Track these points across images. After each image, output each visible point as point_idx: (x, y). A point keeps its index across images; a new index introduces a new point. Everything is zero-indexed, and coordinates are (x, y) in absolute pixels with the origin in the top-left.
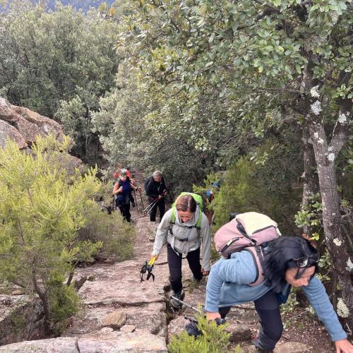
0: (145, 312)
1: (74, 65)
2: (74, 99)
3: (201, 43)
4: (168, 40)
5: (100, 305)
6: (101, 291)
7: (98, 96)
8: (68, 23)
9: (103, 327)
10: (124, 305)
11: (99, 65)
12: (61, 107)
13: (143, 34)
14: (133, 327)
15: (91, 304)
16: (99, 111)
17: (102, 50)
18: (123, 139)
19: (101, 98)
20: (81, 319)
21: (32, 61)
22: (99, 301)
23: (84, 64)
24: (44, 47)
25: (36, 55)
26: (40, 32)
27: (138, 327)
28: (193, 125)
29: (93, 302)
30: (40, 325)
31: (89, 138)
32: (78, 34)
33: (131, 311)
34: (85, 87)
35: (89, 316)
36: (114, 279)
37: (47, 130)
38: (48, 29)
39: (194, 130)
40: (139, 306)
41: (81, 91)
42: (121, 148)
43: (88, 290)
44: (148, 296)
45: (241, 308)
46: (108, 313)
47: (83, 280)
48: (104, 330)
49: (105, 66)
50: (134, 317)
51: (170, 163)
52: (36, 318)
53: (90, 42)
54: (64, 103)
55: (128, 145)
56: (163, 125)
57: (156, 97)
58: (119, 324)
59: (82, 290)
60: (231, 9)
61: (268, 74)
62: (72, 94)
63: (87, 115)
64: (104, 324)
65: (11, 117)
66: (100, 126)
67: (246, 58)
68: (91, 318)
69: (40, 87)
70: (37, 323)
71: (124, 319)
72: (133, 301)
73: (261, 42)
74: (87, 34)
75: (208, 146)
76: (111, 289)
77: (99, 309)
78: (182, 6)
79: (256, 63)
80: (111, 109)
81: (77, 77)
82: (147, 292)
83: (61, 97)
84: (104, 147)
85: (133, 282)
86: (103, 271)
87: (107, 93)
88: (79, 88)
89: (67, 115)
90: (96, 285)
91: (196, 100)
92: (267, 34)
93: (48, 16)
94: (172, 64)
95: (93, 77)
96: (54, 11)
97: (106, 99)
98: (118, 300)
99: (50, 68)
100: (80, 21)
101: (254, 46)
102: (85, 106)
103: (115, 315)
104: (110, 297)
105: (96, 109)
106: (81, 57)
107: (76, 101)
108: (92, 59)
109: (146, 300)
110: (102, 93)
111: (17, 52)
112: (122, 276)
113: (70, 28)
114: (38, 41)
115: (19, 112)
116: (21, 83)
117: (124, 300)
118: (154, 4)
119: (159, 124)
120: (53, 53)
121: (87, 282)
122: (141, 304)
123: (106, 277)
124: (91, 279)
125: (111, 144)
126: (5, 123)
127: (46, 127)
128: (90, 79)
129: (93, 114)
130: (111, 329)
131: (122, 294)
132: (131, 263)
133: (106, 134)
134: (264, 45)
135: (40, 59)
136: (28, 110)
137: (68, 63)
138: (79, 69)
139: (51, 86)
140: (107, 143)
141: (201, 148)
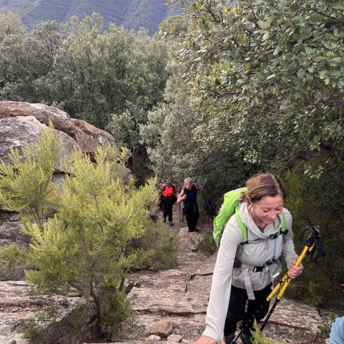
0: (191, 322)
1: (125, 81)
2: (124, 113)
3: (261, 57)
4: (229, 55)
5: (147, 312)
6: (147, 298)
7: (146, 110)
8: (121, 43)
9: (150, 334)
10: (170, 314)
11: (147, 82)
12: (112, 120)
13: (203, 50)
14: (180, 337)
15: (138, 311)
16: (147, 125)
17: (151, 66)
18: (168, 151)
19: (149, 112)
20: (130, 324)
21: (87, 78)
22: (146, 308)
23: (134, 80)
24: (99, 65)
25: (91, 72)
26: (95, 52)
27: (184, 338)
28: (243, 137)
29: (141, 308)
30: (92, 327)
31: (136, 149)
32: (130, 53)
33: (178, 320)
34: (134, 102)
35: (137, 322)
36: (159, 287)
37: (101, 142)
38: (102, 48)
39: (243, 143)
40: (185, 316)
41: (130, 105)
42: (167, 159)
43: (135, 296)
44: (194, 306)
45: (290, 327)
46: (155, 320)
47: (131, 286)
48: (152, 337)
49: (153, 81)
50: (181, 327)
51: (213, 174)
52: (88, 320)
53: (140, 60)
54: (114, 117)
55: (174, 157)
56: (211, 138)
57: (208, 111)
58: (166, 332)
59: (130, 296)
60: (298, 22)
61: (334, 86)
62: (122, 108)
63: (135, 128)
64: (152, 331)
65: (71, 129)
66: (147, 138)
67: (311, 70)
68: (139, 325)
69: (94, 102)
70: (90, 325)
71: (171, 328)
72: (180, 311)
73: (329, 54)
74: (137, 52)
75: (258, 159)
76: (157, 296)
77: (146, 316)
78: (244, 21)
79: (322, 75)
80: (158, 122)
81: (127, 92)
82: (193, 302)
83: (112, 111)
84: (150, 158)
85: (178, 291)
86: (148, 278)
87: (154, 107)
88: (128, 103)
89: (117, 128)
90: (143, 292)
91: (246, 113)
92: (334, 46)
93: (103, 37)
94: (227, 78)
95: (142, 92)
96: (108, 32)
97: (154, 113)
98: (165, 308)
99: (103, 84)
100: (131, 41)
101: (320, 58)
102: (133, 119)
103: (163, 323)
104: (157, 305)
105: (144, 123)
106: (132, 74)
107: (126, 115)
108: (141, 75)
109: (192, 311)
110: (149, 107)
111: (75, 71)
112: (167, 285)
113: (122, 47)
114: (93, 60)
115: (77, 125)
116: (76, 98)
117: (171, 309)
118: (215, 21)
119: (207, 136)
120: (107, 70)
121: (134, 288)
122: (187, 315)
123: (152, 284)
124: (138, 286)
125: (157, 155)
126: (66, 135)
127: (100, 139)
128: (138, 95)
129: (142, 127)
130: (159, 338)
131: (168, 302)
132: (176, 272)
133: (153, 146)
134: (332, 57)
135: (94, 76)
136: (85, 123)
137: (119, 79)
138: (129, 85)
139: (103, 101)
140: (154, 154)
141: (250, 161)
